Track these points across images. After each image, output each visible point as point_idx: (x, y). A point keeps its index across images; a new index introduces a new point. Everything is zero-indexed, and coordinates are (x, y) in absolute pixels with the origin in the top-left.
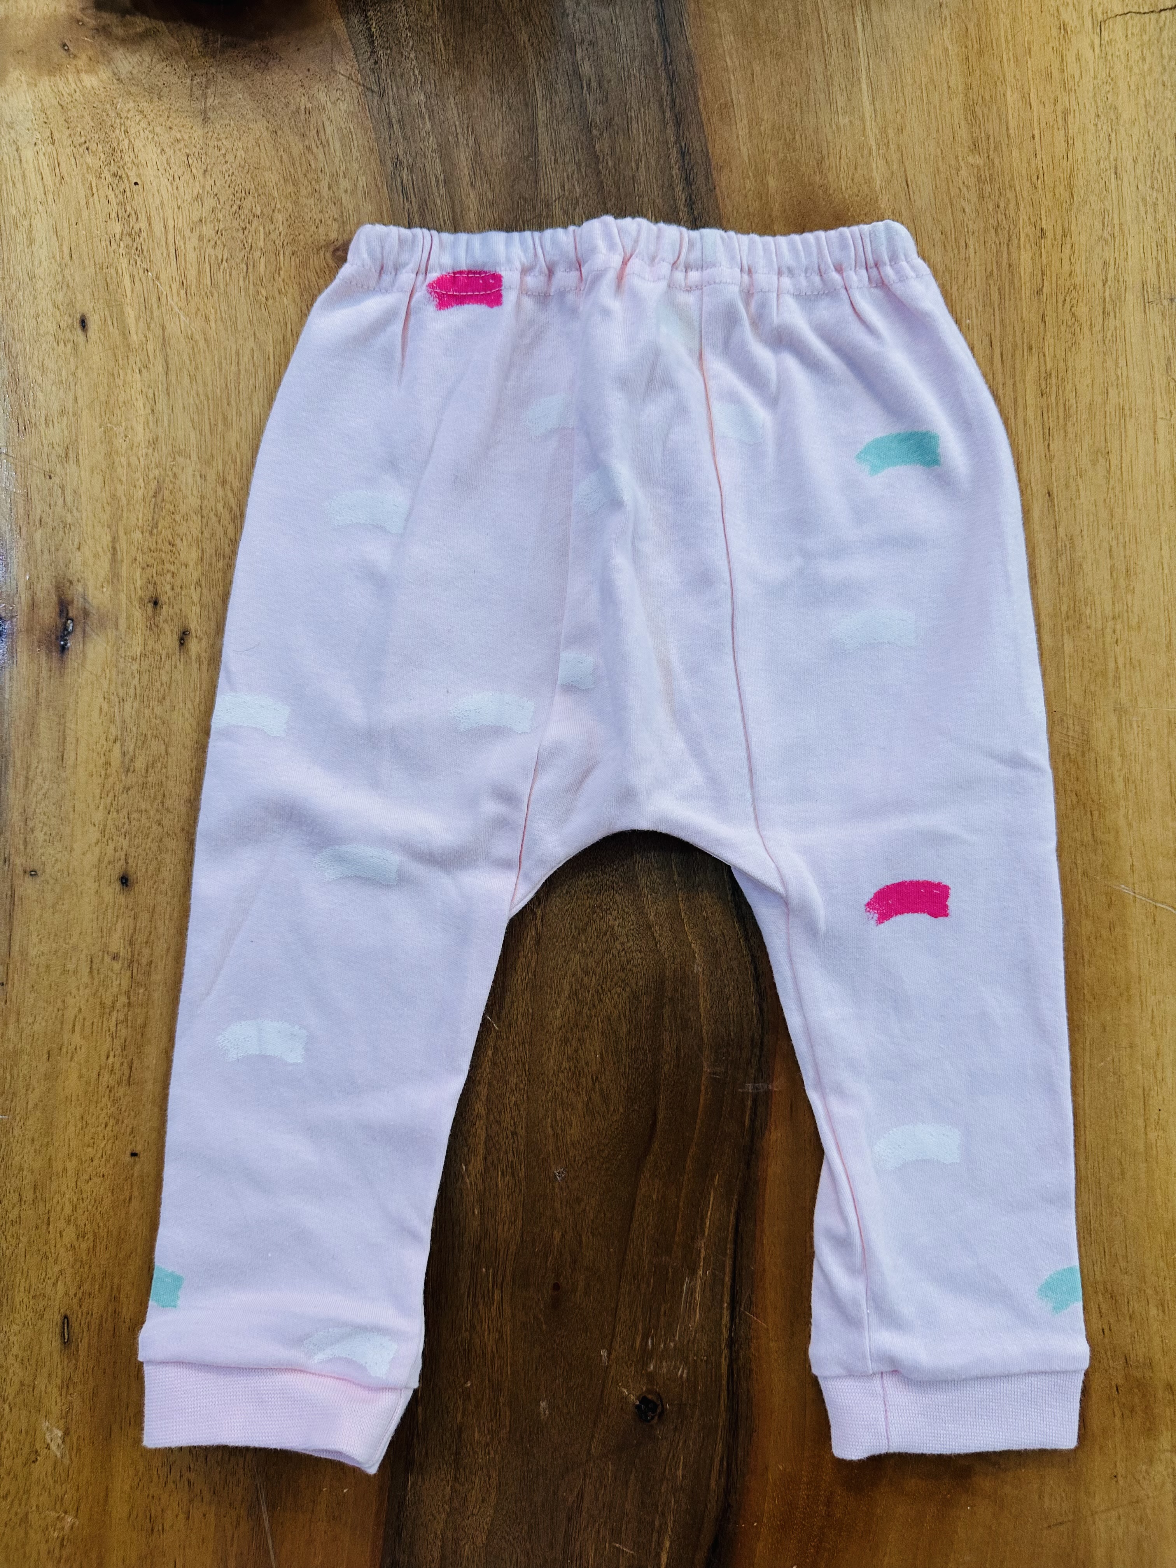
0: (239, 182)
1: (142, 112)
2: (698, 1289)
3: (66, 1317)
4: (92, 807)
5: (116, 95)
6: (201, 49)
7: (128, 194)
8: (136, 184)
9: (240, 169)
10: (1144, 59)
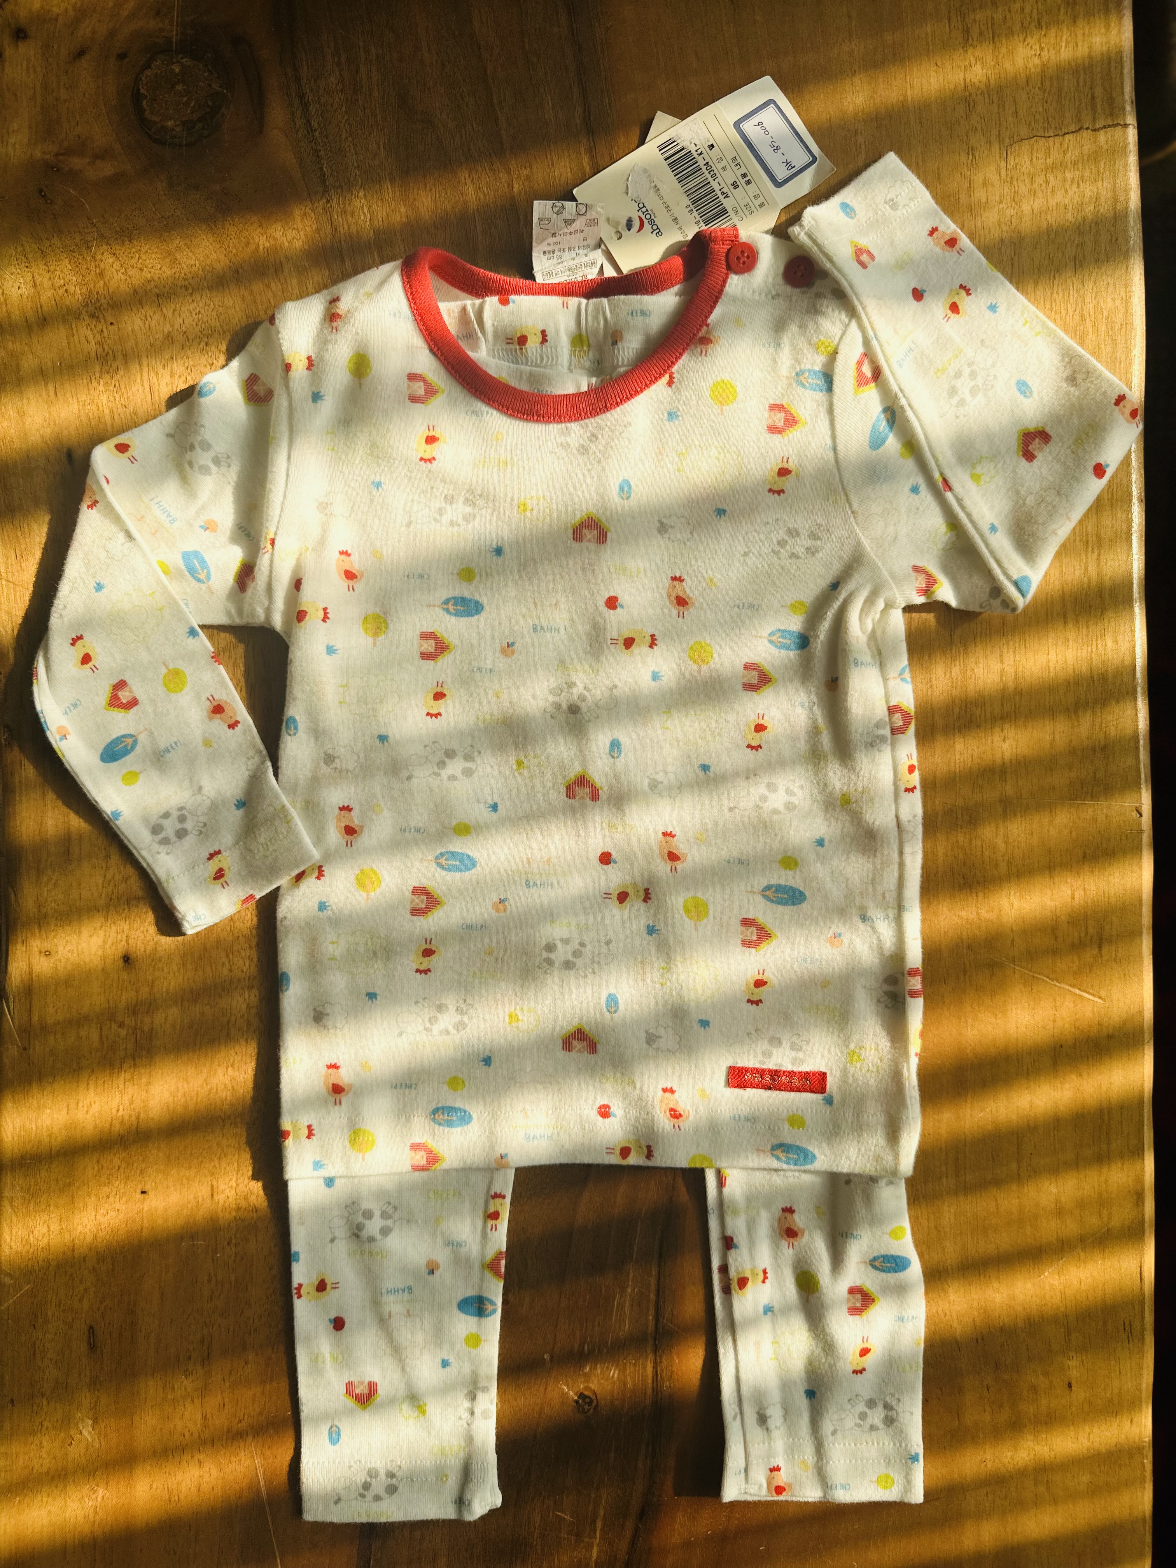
0: (205, 319)
1: (114, 254)
2: (627, 1304)
3: (91, 1327)
4: (96, 895)
5: (89, 239)
6: (166, 192)
7: (106, 333)
8: (112, 324)
9: (206, 308)
10: (1048, 183)
